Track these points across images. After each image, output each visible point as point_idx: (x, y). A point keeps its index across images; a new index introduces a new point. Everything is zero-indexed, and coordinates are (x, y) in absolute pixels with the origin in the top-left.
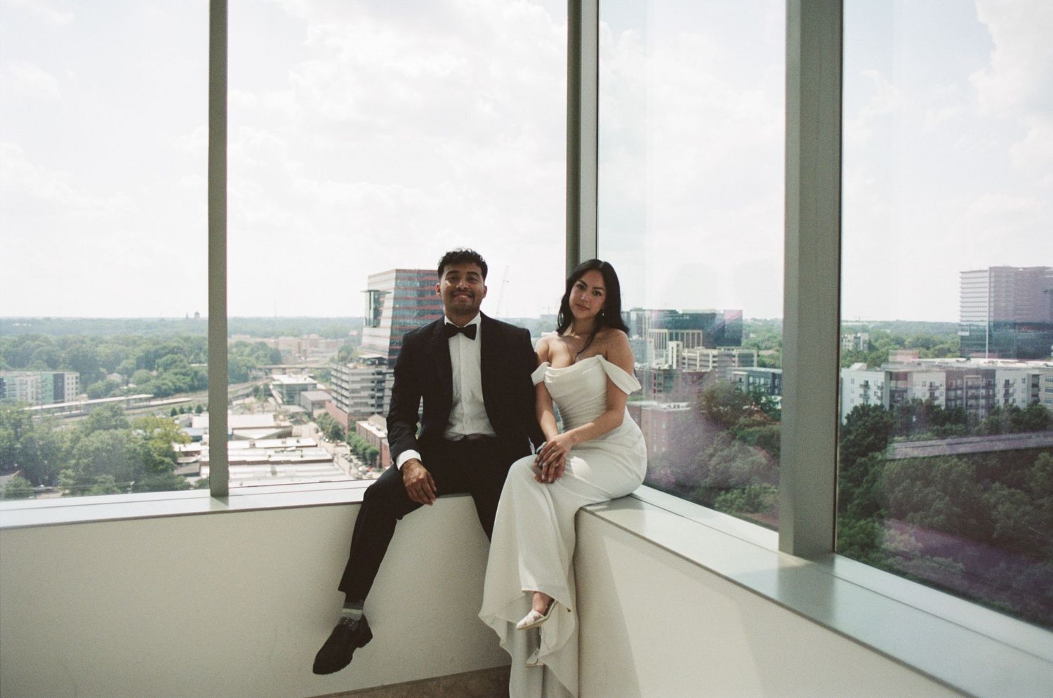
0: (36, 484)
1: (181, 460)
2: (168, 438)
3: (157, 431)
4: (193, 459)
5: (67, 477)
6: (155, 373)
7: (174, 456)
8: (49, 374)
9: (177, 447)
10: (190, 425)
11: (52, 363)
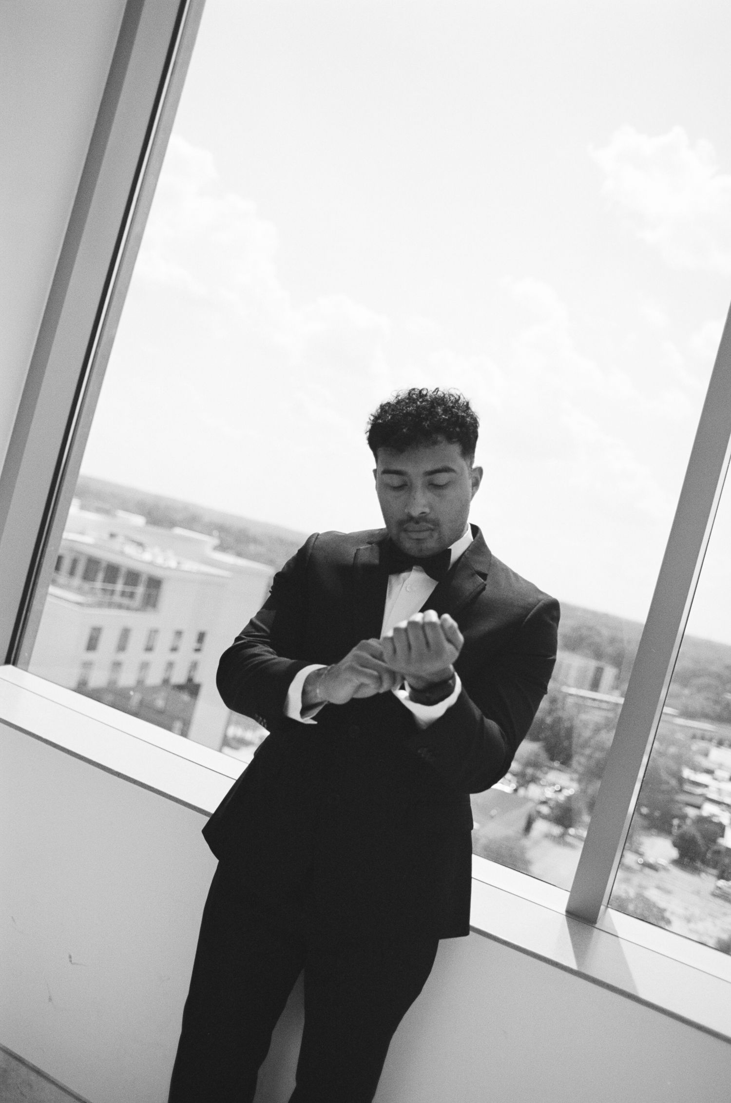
0: (552, 759)
1: (687, 787)
2: (681, 760)
3: (672, 750)
4: (699, 791)
5: (580, 764)
6: (686, 692)
7: (681, 780)
8: (593, 664)
9: (687, 773)
10: (706, 755)
11: (598, 655)
